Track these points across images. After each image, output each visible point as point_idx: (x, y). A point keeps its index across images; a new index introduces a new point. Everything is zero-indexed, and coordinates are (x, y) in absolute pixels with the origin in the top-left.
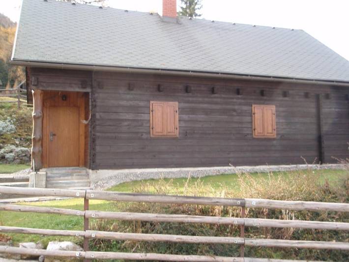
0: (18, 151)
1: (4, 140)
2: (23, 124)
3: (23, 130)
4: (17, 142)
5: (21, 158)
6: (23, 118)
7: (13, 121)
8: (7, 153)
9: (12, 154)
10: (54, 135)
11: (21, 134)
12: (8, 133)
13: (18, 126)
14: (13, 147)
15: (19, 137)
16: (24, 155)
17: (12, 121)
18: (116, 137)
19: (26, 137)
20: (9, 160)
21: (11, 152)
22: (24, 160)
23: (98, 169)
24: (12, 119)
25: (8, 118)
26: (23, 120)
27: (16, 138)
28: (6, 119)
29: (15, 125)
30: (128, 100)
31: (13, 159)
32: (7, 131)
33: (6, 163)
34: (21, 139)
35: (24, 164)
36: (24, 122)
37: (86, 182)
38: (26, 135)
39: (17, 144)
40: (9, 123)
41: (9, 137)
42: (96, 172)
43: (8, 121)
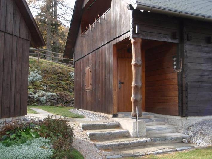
0: (48, 95)
1: (36, 87)
2: (46, 74)
3: (47, 79)
4: (45, 88)
5: (51, 101)
6: (46, 70)
7: (40, 72)
8: (41, 97)
9: (45, 98)
10: (122, 83)
11: (46, 82)
12: (37, 81)
13: (43, 76)
14: (43, 92)
15: (45, 84)
16: (53, 98)
17: (38, 72)
18: (200, 86)
19: (50, 84)
20: (43, 103)
21: (43, 96)
22: (54, 103)
23: (188, 116)
24: (38, 71)
25: (36, 69)
26: (46, 72)
27: (44, 85)
28: (35, 71)
29: (41, 76)
30: (207, 52)
31: (45, 102)
32: (37, 80)
33: (41, 105)
34: (47, 86)
35: (53, 105)
36: (47, 73)
37: (174, 128)
38: (50, 83)
39: (45, 90)
40: (37, 74)
41: (39, 84)
42: (186, 119)
43: (35, 72)
